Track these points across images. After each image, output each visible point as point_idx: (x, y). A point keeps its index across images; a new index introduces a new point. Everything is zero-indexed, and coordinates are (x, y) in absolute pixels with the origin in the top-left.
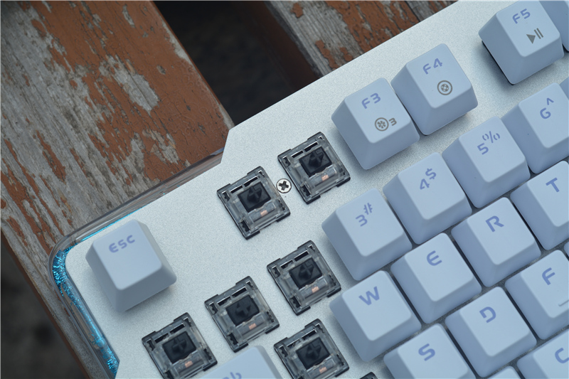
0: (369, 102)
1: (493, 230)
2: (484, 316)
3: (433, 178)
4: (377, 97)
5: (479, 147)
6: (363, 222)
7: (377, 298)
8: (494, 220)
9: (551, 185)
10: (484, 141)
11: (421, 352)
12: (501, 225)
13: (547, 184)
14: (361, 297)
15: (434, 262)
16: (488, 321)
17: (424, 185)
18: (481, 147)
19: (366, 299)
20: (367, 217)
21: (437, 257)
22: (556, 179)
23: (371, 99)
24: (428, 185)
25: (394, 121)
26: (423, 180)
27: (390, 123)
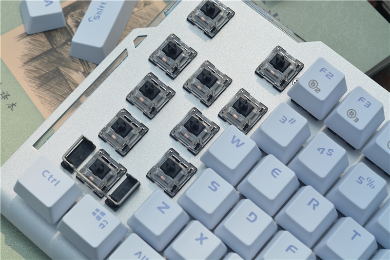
0: (363, 101)
1: (309, 204)
2: (250, 215)
3: (328, 154)
4: (369, 105)
5: (360, 177)
6: (283, 121)
7: (238, 146)
8: (316, 203)
9: (354, 233)
10: (366, 179)
11: (213, 183)
12: (314, 208)
13: (354, 231)
14: (234, 137)
15: (274, 173)
16: (247, 218)
17: (321, 150)
18: (361, 179)
19: (235, 140)
20: (287, 122)
21: (278, 174)
22: (360, 235)
23: (366, 102)
24: (322, 153)
25: (357, 120)
26: (324, 149)
27: (355, 118)
